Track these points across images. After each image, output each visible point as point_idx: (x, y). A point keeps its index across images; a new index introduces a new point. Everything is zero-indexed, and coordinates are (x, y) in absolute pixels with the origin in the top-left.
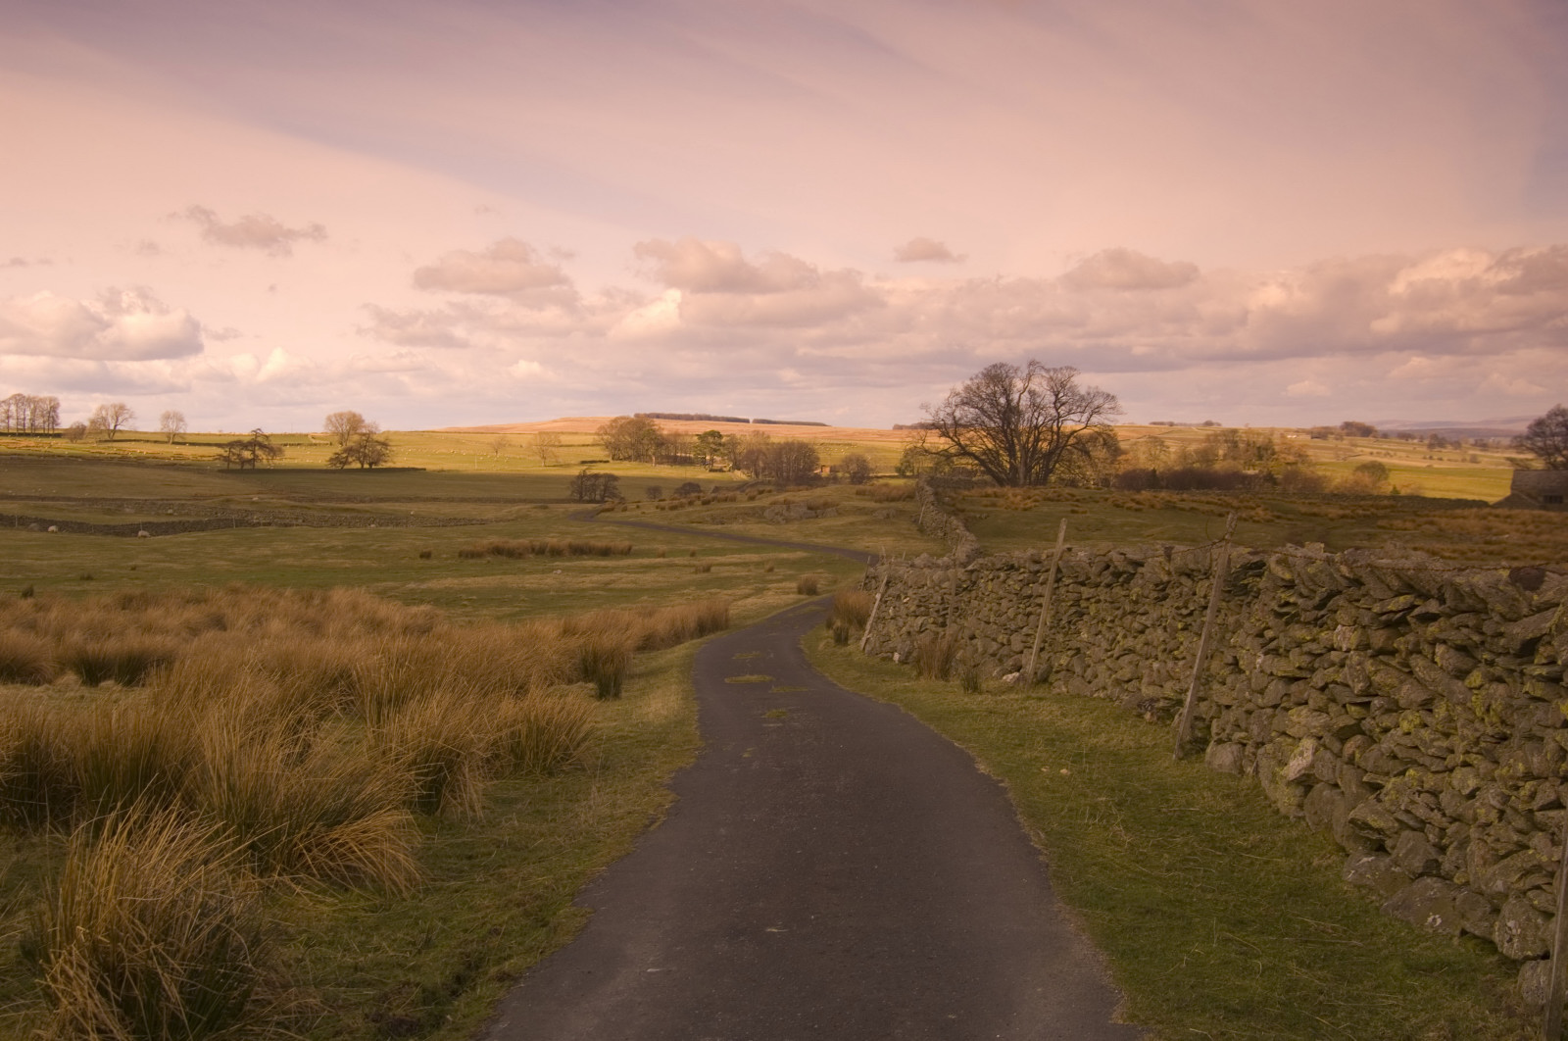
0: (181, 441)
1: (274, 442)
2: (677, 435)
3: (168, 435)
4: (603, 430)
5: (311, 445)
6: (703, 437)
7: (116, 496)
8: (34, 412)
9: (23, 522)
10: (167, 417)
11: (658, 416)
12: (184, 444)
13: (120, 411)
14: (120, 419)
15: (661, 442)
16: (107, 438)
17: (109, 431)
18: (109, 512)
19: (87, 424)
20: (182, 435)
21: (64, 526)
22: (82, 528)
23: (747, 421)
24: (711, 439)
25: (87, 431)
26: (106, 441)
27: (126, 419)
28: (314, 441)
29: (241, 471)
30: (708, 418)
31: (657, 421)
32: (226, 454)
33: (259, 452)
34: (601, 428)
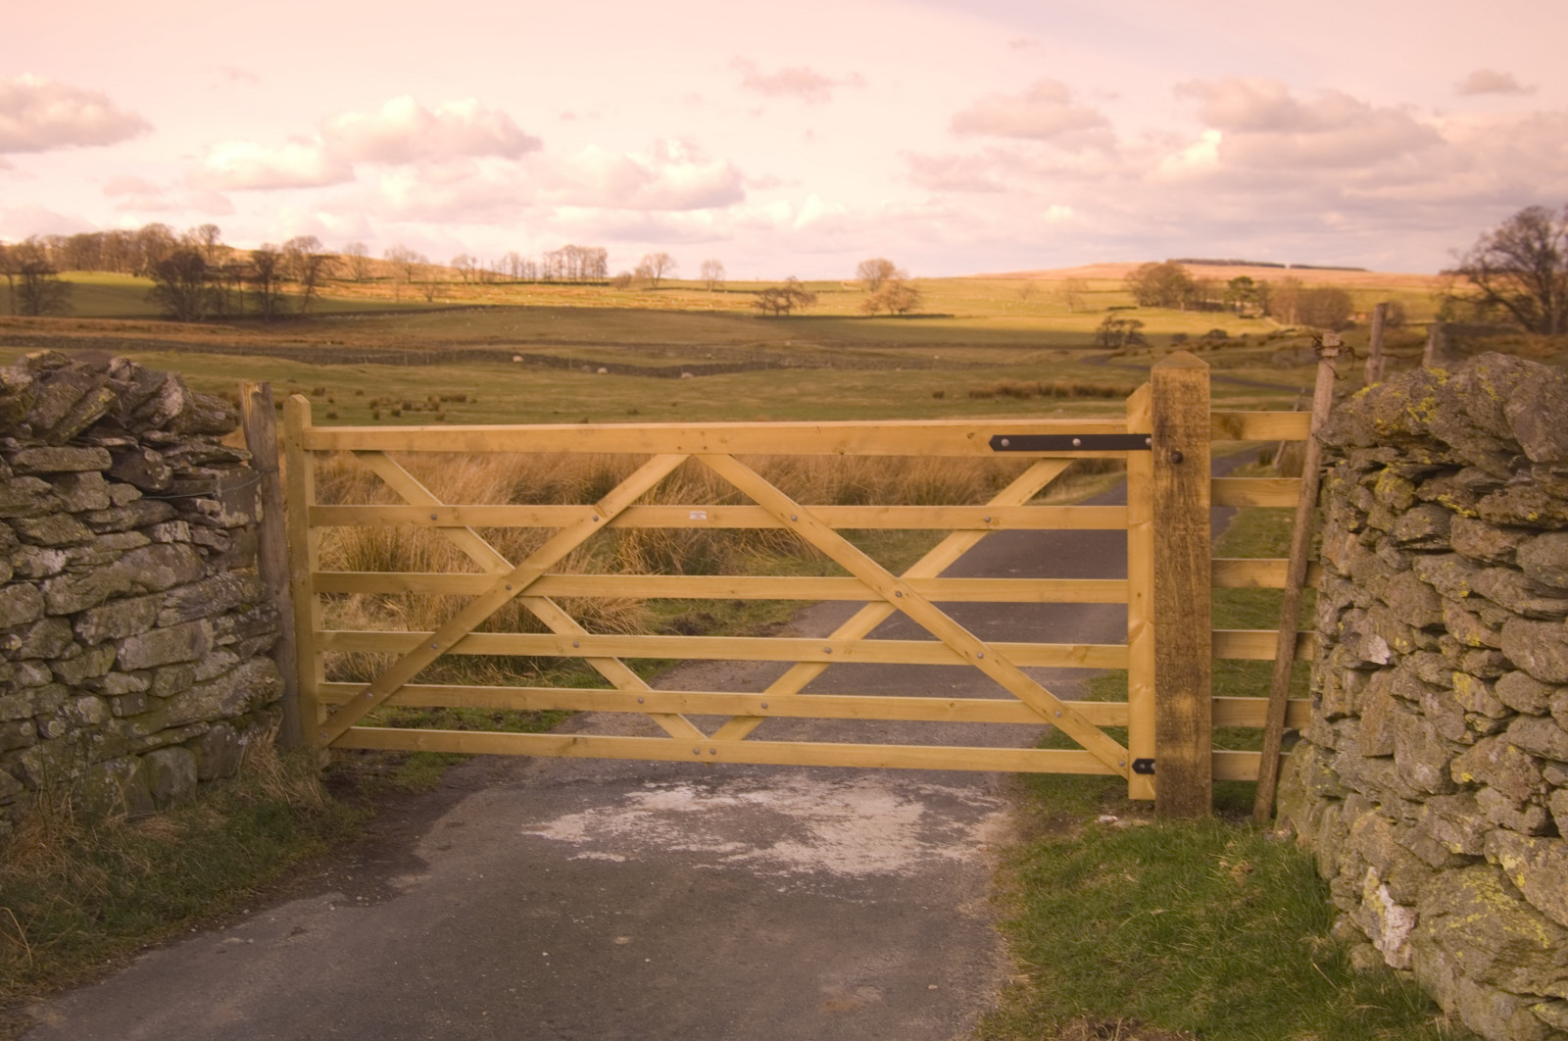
0: (719, 288)
1: (807, 290)
2: (1207, 281)
3: (708, 283)
4: (1131, 276)
5: (844, 292)
6: (1233, 283)
7: (660, 341)
8: (584, 262)
9: (577, 364)
10: (707, 265)
11: (1190, 262)
12: (722, 291)
13: (663, 260)
14: (663, 268)
15: (1189, 288)
16: (651, 286)
17: (653, 280)
18: (653, 356)
19: (632, 273)
20: (721, 283)
21: (613, 368)
22: (628, 370)
23: (1282, 266)
24: (1241, 285)
25: (633, 280)
26: (651, 289)
27: (668, 268)
28: (846, 288)
29: (777, 318)
30: (1242, 263)
31: (1186, 267)
32: (761, 301)
33: (793, 299)
34: (1130, 274)
